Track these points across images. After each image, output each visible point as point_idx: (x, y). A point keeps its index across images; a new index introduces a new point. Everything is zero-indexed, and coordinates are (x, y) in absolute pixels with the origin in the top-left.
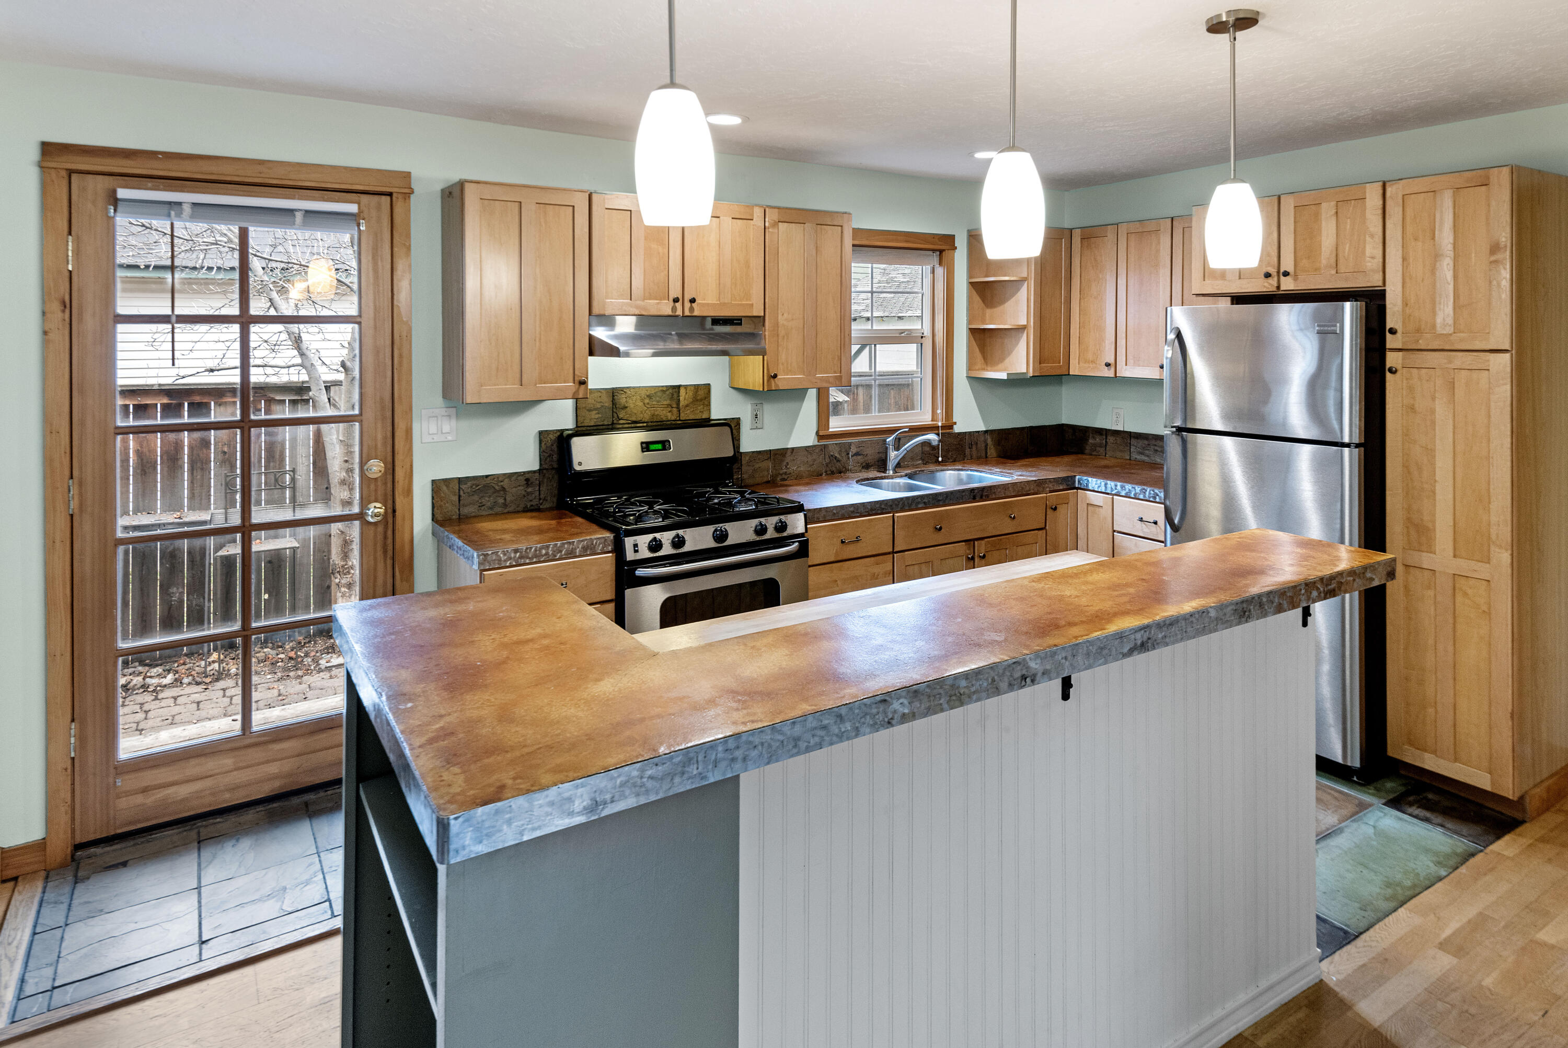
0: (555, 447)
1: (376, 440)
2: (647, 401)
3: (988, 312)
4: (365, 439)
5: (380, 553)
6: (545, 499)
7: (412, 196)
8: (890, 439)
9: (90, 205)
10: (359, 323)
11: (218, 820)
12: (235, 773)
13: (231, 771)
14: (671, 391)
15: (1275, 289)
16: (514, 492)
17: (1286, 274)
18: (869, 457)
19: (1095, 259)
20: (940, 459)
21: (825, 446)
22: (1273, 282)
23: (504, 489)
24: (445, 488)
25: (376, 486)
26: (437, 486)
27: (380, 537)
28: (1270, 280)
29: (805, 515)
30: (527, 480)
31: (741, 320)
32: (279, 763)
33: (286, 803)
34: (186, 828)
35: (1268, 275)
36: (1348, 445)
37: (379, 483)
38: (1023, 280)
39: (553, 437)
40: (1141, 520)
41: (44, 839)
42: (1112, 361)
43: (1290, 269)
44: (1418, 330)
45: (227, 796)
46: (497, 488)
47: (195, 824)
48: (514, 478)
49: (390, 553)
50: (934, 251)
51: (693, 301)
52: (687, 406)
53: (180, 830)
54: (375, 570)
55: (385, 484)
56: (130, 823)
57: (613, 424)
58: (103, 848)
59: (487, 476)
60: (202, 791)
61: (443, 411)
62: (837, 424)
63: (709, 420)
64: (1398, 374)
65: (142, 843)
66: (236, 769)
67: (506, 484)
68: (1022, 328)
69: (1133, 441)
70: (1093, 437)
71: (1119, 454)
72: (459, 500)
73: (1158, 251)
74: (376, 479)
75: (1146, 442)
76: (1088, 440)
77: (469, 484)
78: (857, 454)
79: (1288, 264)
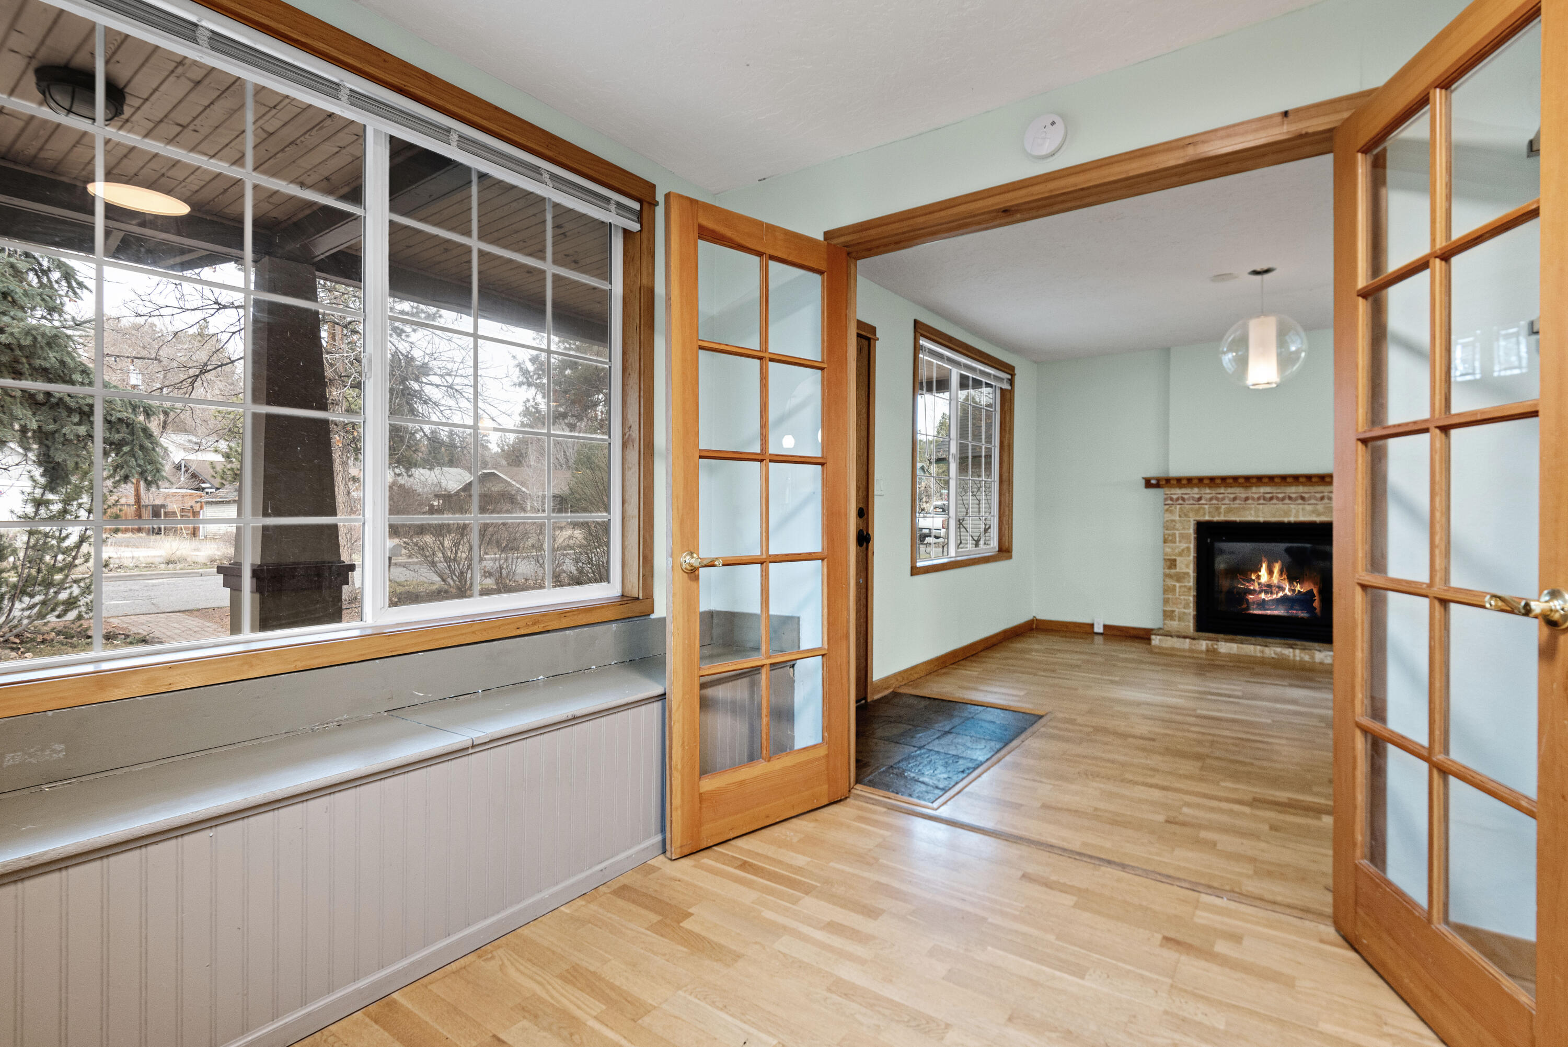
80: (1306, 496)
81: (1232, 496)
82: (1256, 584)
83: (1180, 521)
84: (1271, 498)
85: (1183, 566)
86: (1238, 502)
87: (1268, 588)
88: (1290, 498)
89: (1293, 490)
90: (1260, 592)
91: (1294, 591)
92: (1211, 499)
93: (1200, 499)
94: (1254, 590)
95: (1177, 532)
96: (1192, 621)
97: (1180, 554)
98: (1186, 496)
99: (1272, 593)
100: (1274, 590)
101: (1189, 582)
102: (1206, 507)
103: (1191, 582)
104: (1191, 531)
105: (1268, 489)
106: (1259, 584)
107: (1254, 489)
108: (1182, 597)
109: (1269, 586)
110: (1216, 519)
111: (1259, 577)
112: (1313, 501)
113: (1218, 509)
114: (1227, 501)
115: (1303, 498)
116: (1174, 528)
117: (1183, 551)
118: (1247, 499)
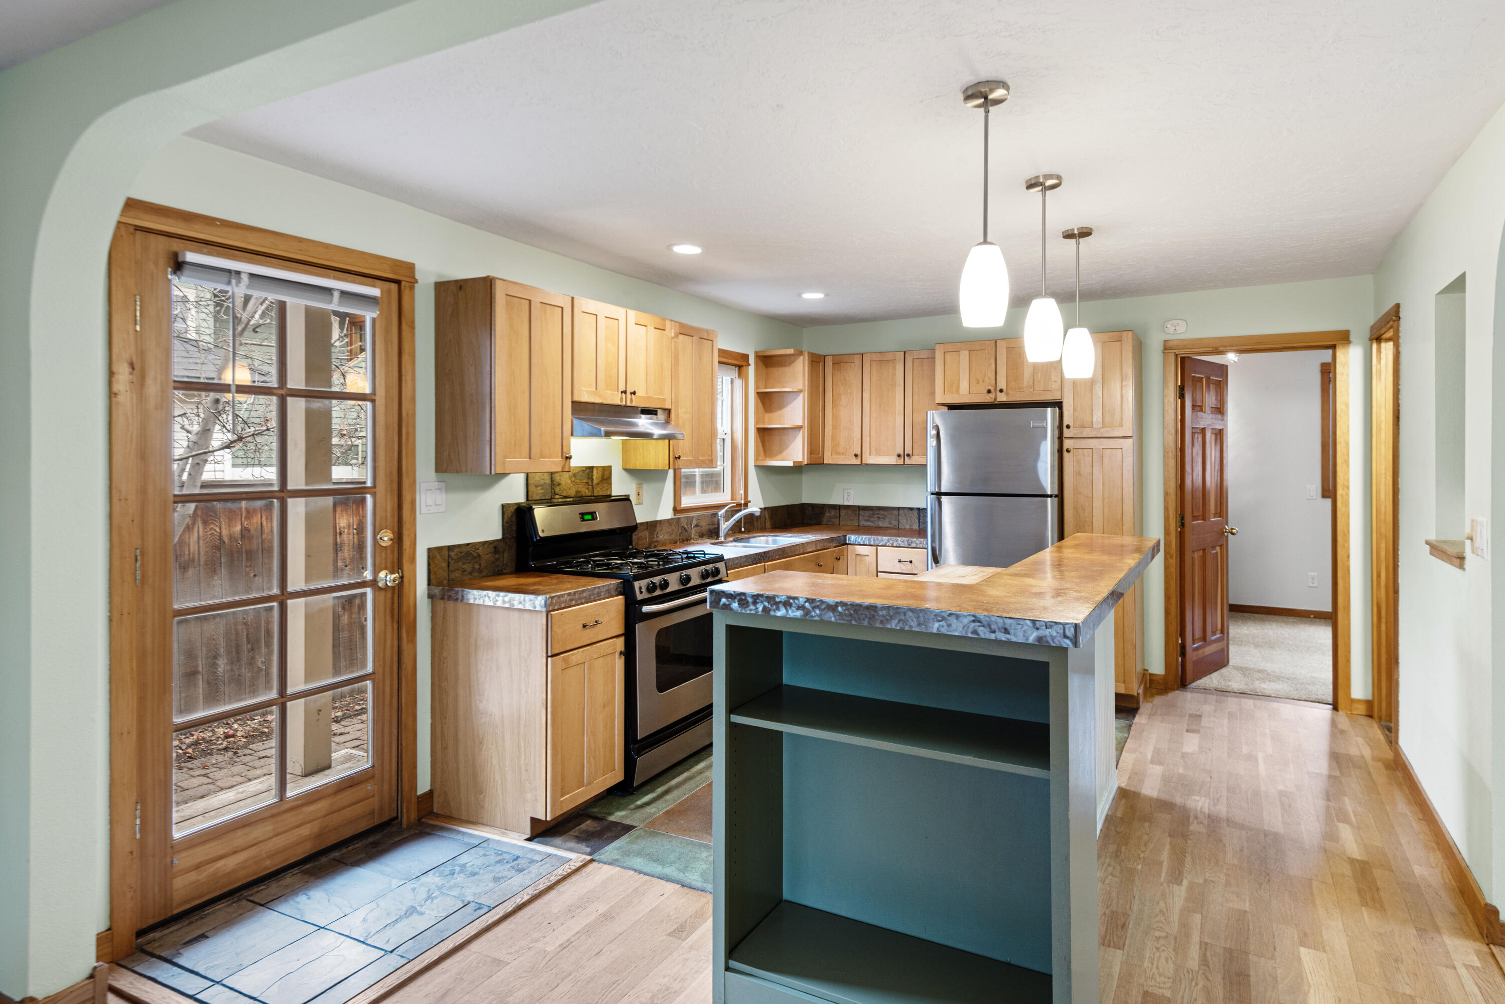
0: (514, 519)
1: (386, 511)
2: (573, 479)
3: (767, 416)
4: (378, 509)
5: (388, 618)
6: (507, 565)
7: (416, 285)
8: (722, 512)
9: (152, 266)
10: (373, 401)
11: (262, 887)
12: (274, 839)
13: (270, 838)
14: (587, 471)
15: (993, 400)
16: (487, 556)
17: (1001, 391)
18: (703, 528)
19: (845, 379)
20: (743, 529)
21: (679, 519)
22: (992, 396)
23: (479, 556)
24: (438, 556)
25: (386, 554)
26: (432, 553)
27: (389, 602)
28: (990, 395)
29: (725, 563)
30: (495, 547)
31: (656, 411)
32: (309, 825)
33: (316, 863)
34: (235, 900)
35: (989, 391)
36: (1051, 496)
37: (389, 552)
38: (801, 391)
39: (512, 509)
40: (900, 561)
41: (109, 929)
42: (859, 453)
43: (1003, 386)
44: (1082, 426)
45: (268, 863)
46: (475, 555)
47: (241, 895)
48: (486, 546)
49: (396, 617)
50: (735, 366)
51: (634, 393)
52: (598, 484)
53: (229, 902)
54: (385, 633)
55: (393, 552)
56: (185, 902)
57: (552, 498)
58: (161, 932)
59: (468, 544)
60: (246, 861)
61: (436, 485)
62: (687, 501)
63: (610, 496)
64: (1071, 453)
65: (197, 920)
66: (276, 835)
67: (480, 551)
68: (799, 428)
69: (861, 512)
70: (829, 512)
71: (849, 523)
72: (448, 567)
73: (894, 374)
74: (386, 547)
75: (871, 512)
76: (824, 514)
77: (456, 551)
78: (697, 526)
79: (1002, 384)
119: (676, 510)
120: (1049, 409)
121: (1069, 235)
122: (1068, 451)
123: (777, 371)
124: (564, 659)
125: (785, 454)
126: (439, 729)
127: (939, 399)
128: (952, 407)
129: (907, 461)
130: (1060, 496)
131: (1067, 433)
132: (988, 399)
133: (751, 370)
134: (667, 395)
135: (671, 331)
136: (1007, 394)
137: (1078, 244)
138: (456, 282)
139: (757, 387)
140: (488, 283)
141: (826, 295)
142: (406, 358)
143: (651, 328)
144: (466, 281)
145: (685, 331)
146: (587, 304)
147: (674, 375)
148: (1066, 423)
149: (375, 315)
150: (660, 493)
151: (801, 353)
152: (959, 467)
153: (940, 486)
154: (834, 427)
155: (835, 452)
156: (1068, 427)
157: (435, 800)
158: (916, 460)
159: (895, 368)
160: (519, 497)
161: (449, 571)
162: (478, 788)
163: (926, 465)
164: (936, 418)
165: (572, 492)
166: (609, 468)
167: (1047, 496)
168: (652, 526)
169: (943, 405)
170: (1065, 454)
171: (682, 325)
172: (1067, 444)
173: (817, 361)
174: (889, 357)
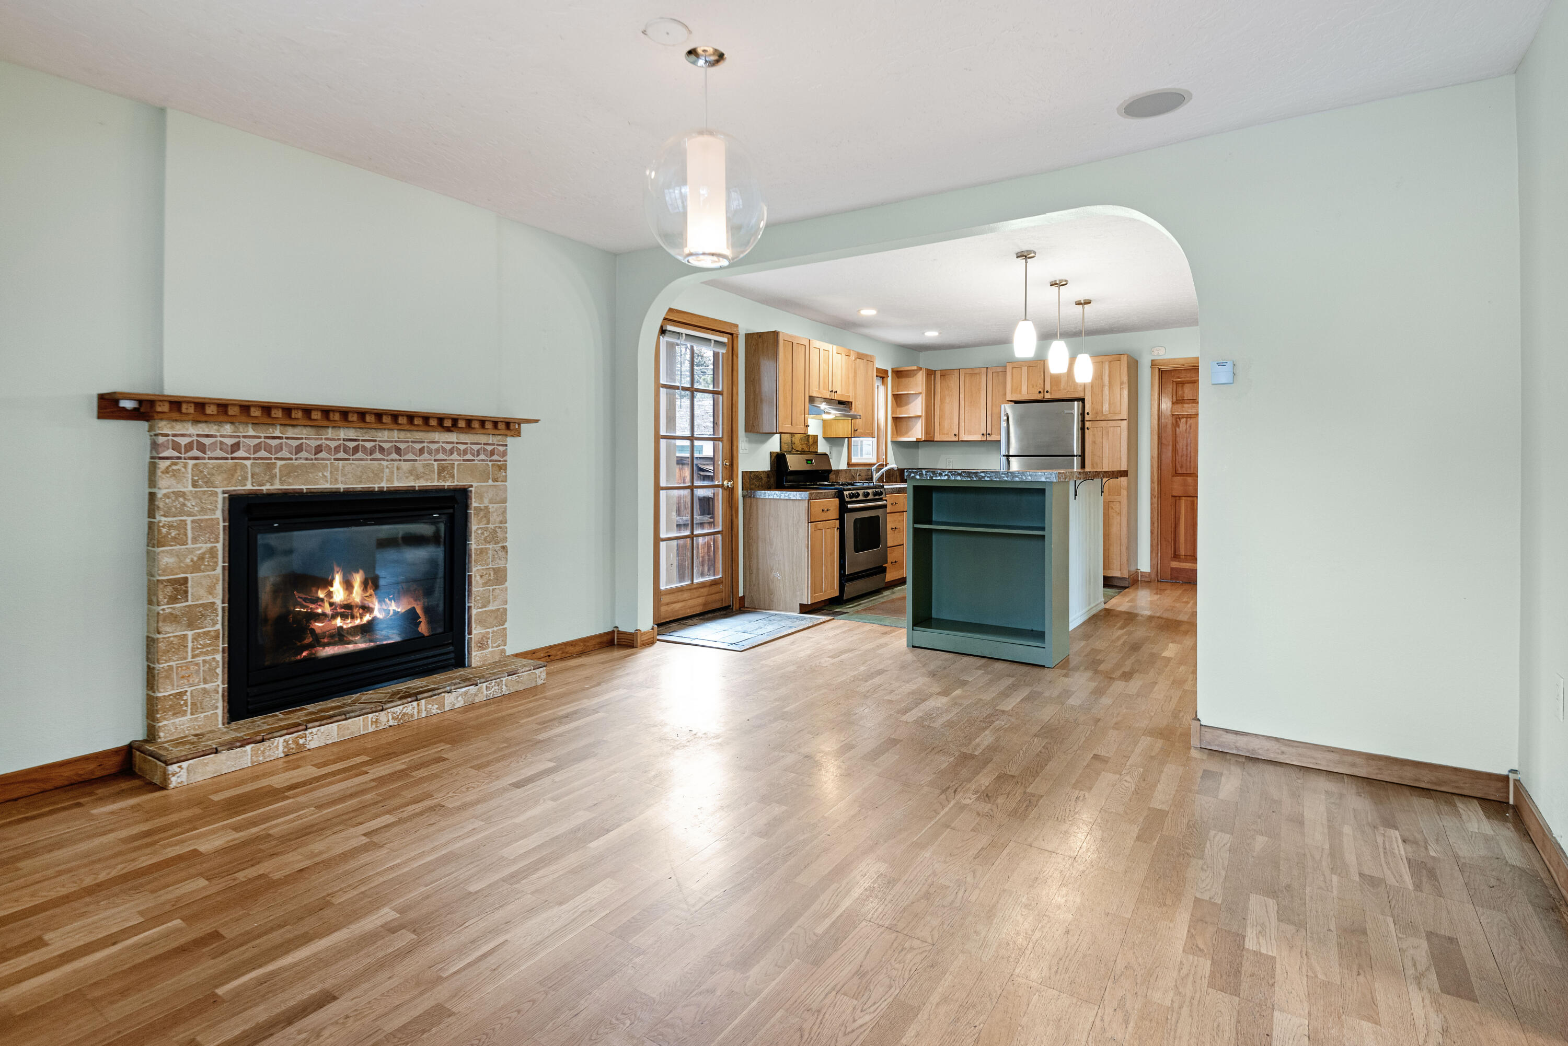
0: (776, 460)
1: (725, 450)
2: (801, 441)
3: (898, 409)
4: (723, 449)
5: (727, 504)
6: (773, 485)
7: (739, 335)
8: (873, 467)
10: (722, 395)
13: (688, 600)
14: (807, 437)
15: (1042, 398)
16: (765, 478)
17: (1047, 392)
18: (863, 477)
19: (948, 386)
20: (884, 481)
21: (851, 469)
22: (1042, 395)
23: (762, 478)
24: (746, 475)
25: (727, 472)
26: (744, 473)
27: (728, 496)
30: (769, 474)
31: (845, 403)
32: (702, 597)
33: (704, 617)
34: (678, 624)
35: (1040, 392)
36: (1077, 456)
38: (920, 393)
39: (775, 455)
42: (957, 433)
44: (1097, 413)
45: (688, 611)
46: (759, 476)
48: (764, 472)
49: (730, 504)
50: (881, 377)
51: (836, 392)
52: (812, 445)
54: (726, 511)
55: (729, 471)
56: (665, 618)
57: (793, 450)
59: (757, 471)
60: (682, 607)
61: (745, 438)
62: (855, 460)
63: (818, 452)
64: (1090, 429)
66: (691, 599)
67: (762, 476)
68: (919, 417)
72: (750, 482)
73: (980, 382)
74: (726, 468)
77: (753, 473)
78: (859, 475)
79: (1048, 388)
80: (402, 446)
81: (295, 443)
82: (327, 605)
83: (196, 495)
84: (356, 450)
85: (202, 592)
86: (304, 454)
87: (347, 610)
88: (382, 450)
89: (386, 437)
90: (334, 617)
91: (388, 611)
92: (257, 448)
93: (236, 447)
94: (324, 615)
95: (189, 520)
96: (220, 704)
97: (196, 567)
98: (207, 441)
99: (353, 617)
100: (357, 612)
101: (215, 624)
102: (248, 463)
103: (217, 624)
104: (218, 514)
105: (351, 434)
106: (331, 604)
107: (330, 433)
108: (200, 659)
109: (348, 607)
110: (266, 488)
111: (330, 594)
112: (410, 456)
113: (270, 467)
114: (285, 453)
115: (398, 451)
116: (182, 512)
117: (202, 558)
118: (319, 449)
119: (849, 465)
120: (1076, 403)
121: (1078, 303)
122: (1088, 429)
123: (905, 381)
124: (815, 525)
125: (910, 433)
126: (748, 563)
127: (1009, 397)
128: (1016, 402)
129: (989, 438)
130: (1083, 456)
131: (1087, 417)
132: (1039, 397)
133: (889, 379)
134: (851, 394)
135: (853, 357)
136: (1051, 393)
137: (1084, 308)
138: (757, 333)
139: (892, 391)
140: (776, 334)
141: (940, 333)
142: (735, 373)
143: (844, 355)
144: (763, 333)
145: (860, 356)
146: (816, 343)
147: (855, 383)
148: (1086, 411)
149: (724, 351)
150: (840, 454)
151: (921, 369)
152: (1021, 440)
153: (1009, 451)
154: (941, 417)
155: (941, 433)
156: (1088, 414)
157: (746, 600)
158: (994, 437)
159: (980, 378)
160: (777, 449)
161: (750, 485)
162: (771, 593)
163: (1000, 441)
164: (1008, 408)
165: (800, 449)
166: (817, 436)
167: (1074, 456)
168: (838, 472)
169: (1011, 401)
170: (1086, 430)
171: (858, 353)
172: (1087, 424)
173: (930, 374)
174: (977, 371)
